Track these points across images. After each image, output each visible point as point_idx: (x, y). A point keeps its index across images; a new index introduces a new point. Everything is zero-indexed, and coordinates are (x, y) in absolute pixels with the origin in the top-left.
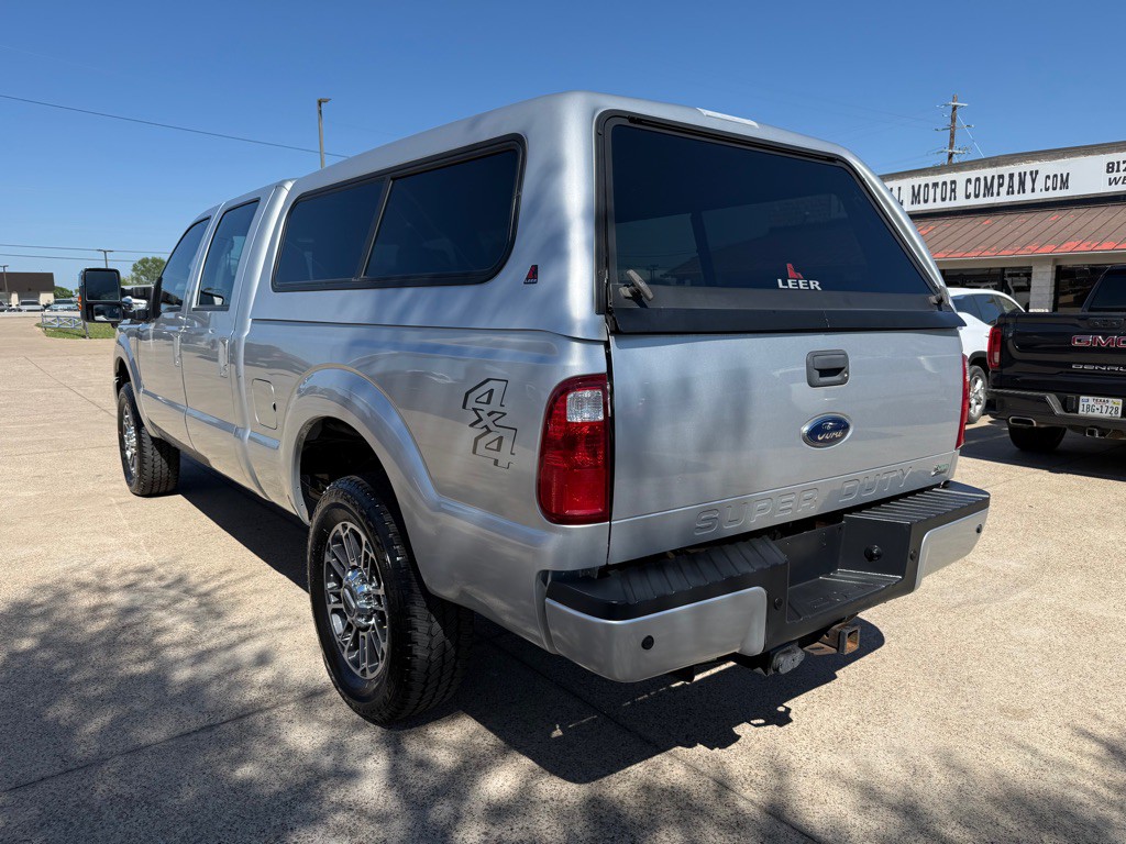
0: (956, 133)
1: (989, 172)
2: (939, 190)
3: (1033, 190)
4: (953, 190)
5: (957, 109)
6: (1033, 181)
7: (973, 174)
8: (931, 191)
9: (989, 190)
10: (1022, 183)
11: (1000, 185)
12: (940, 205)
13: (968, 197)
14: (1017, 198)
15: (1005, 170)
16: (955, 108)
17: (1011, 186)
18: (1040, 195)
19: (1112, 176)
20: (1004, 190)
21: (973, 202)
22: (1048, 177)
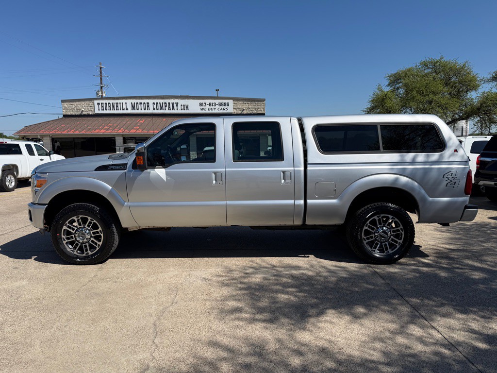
0: (102, 78)
1: (161, 101)
2: (142, 106)
3: (177, 109)
4: (148, 106)
5: (102, 69)
6: (177, 106)
7: (155, 101)
8: (139, 106)
9: (162, 108)
10: (173, 106)
11: (166, 106)
12: (143, 111)
13: (154, 109)
14: (172, 111)
15: (167, 101)
16: (101, 68)
17: (169, 107)
18: (179, 111)
19: (202, 107)
20: (167, 108)
21: (156, 111)
22: (182, 105)
